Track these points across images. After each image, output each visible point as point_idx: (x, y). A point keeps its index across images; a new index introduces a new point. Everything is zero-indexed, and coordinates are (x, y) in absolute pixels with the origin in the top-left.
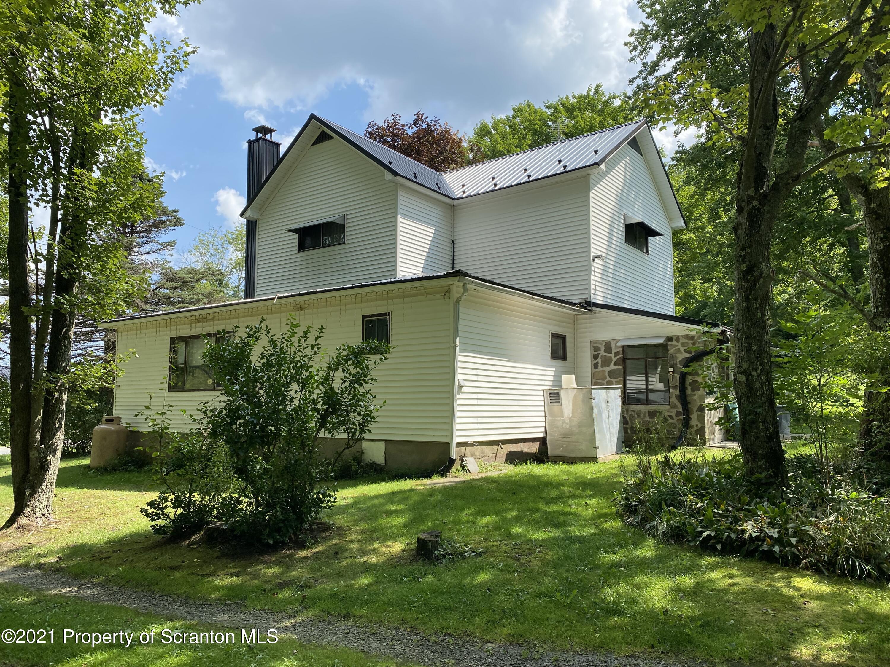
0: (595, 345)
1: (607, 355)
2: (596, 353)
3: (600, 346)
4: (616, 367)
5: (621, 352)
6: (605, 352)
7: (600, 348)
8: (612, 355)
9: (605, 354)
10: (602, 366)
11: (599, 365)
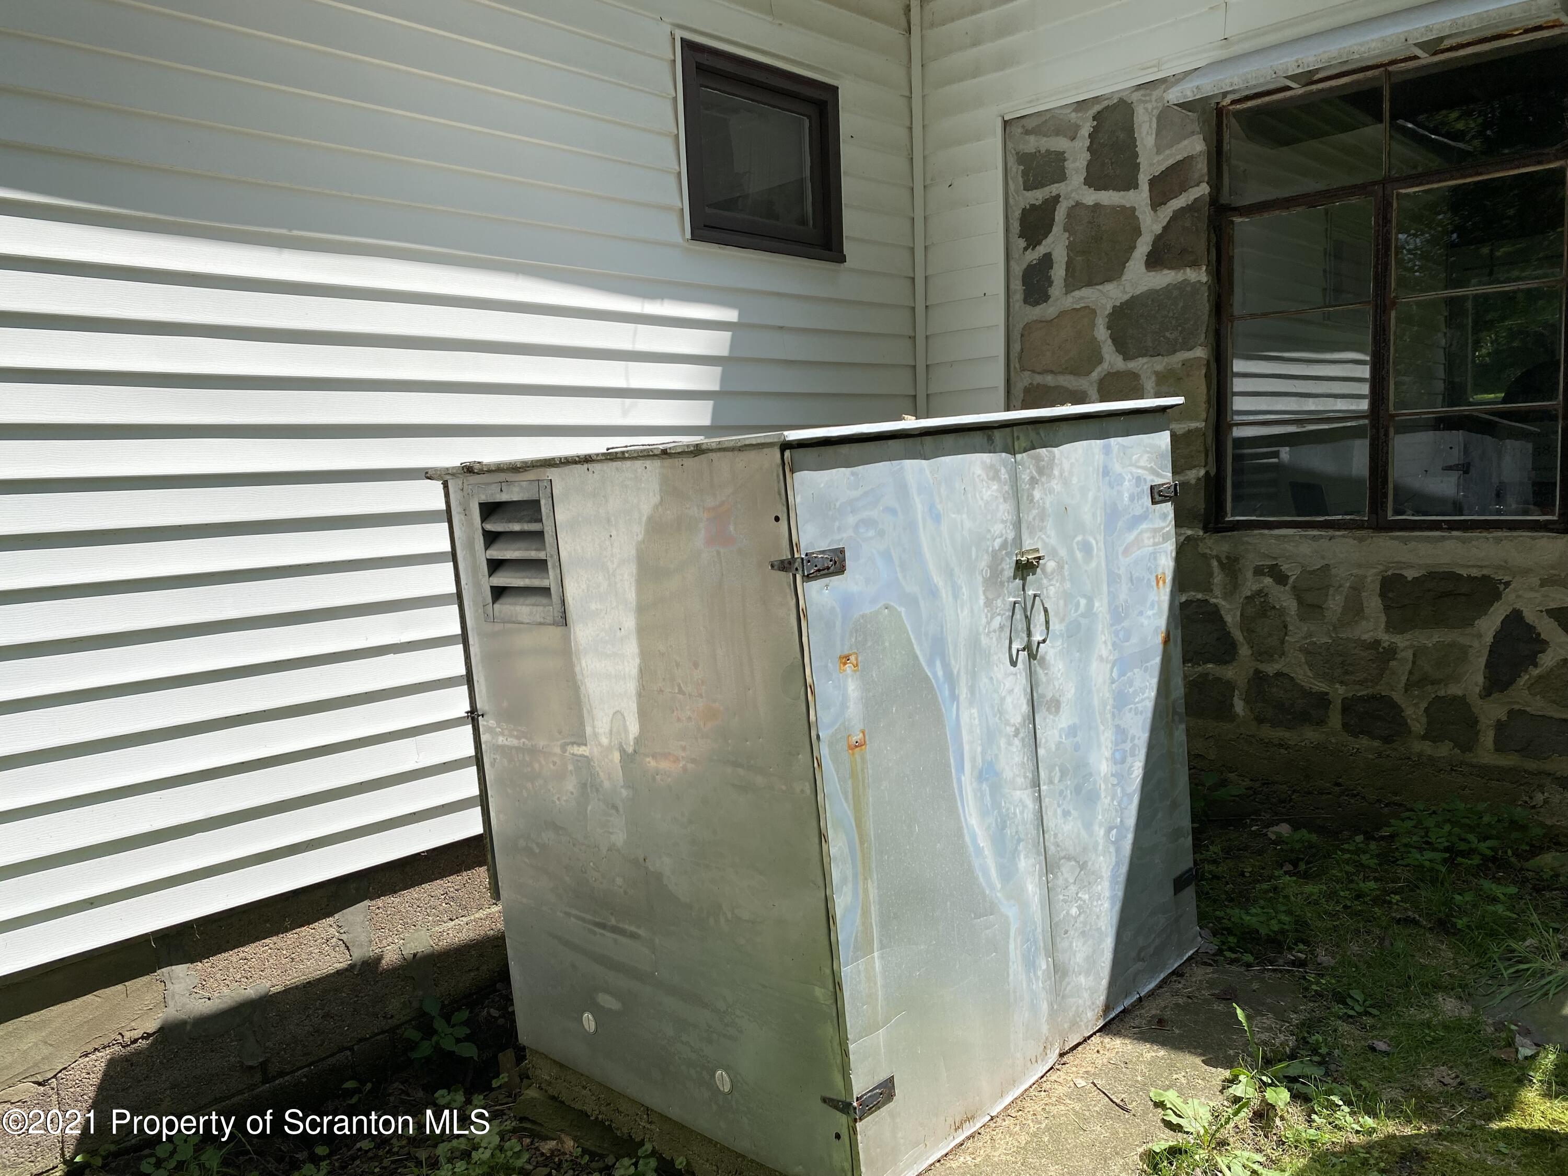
0: (1032, 144)
1: (1109, 198)
2: (1037, 196)
3: (1059, 144)
4: (1164, 278)
5: (1202, 167)
6: (1094, 180)
7: (1060, 157)
8: (1139, 198)
9: (1091, 197)
10: (1072, 284)
11: (1058, 273)
